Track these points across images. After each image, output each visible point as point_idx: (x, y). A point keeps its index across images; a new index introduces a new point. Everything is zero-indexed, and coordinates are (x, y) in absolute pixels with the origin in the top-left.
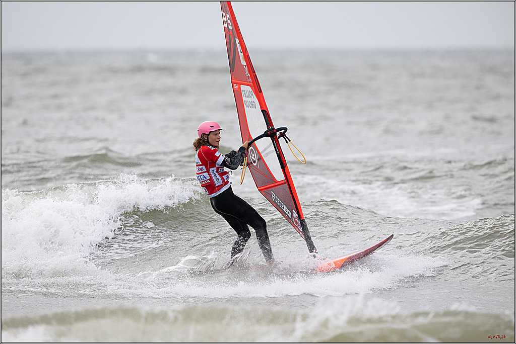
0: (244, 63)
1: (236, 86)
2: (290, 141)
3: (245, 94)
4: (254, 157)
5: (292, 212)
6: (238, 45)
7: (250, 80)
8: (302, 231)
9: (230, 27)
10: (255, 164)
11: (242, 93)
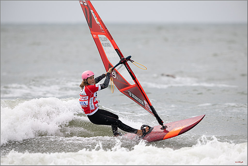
0: (98, 23)
1: (94, 36)
2: (134, 61)
3: (102, 39)
4: (114, 73)
5: (144, 102)
6: (93, 14)
7: (104, 32)
8: (152, 111)
9: (86, 4)
10: (115, 77)
11: (100, 39)
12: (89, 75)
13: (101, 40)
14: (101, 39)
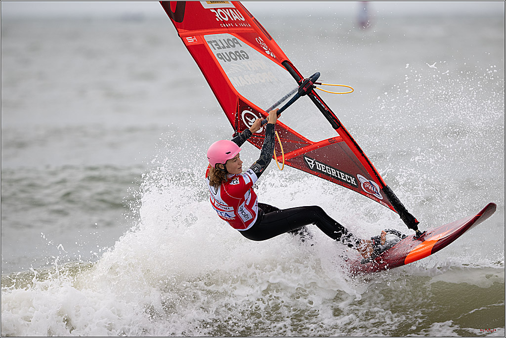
3: (217, 44)
5: (356, 177)
11: (209, 45)
12: (230, 152)
13: (216, 47)
14: (213, 44)
